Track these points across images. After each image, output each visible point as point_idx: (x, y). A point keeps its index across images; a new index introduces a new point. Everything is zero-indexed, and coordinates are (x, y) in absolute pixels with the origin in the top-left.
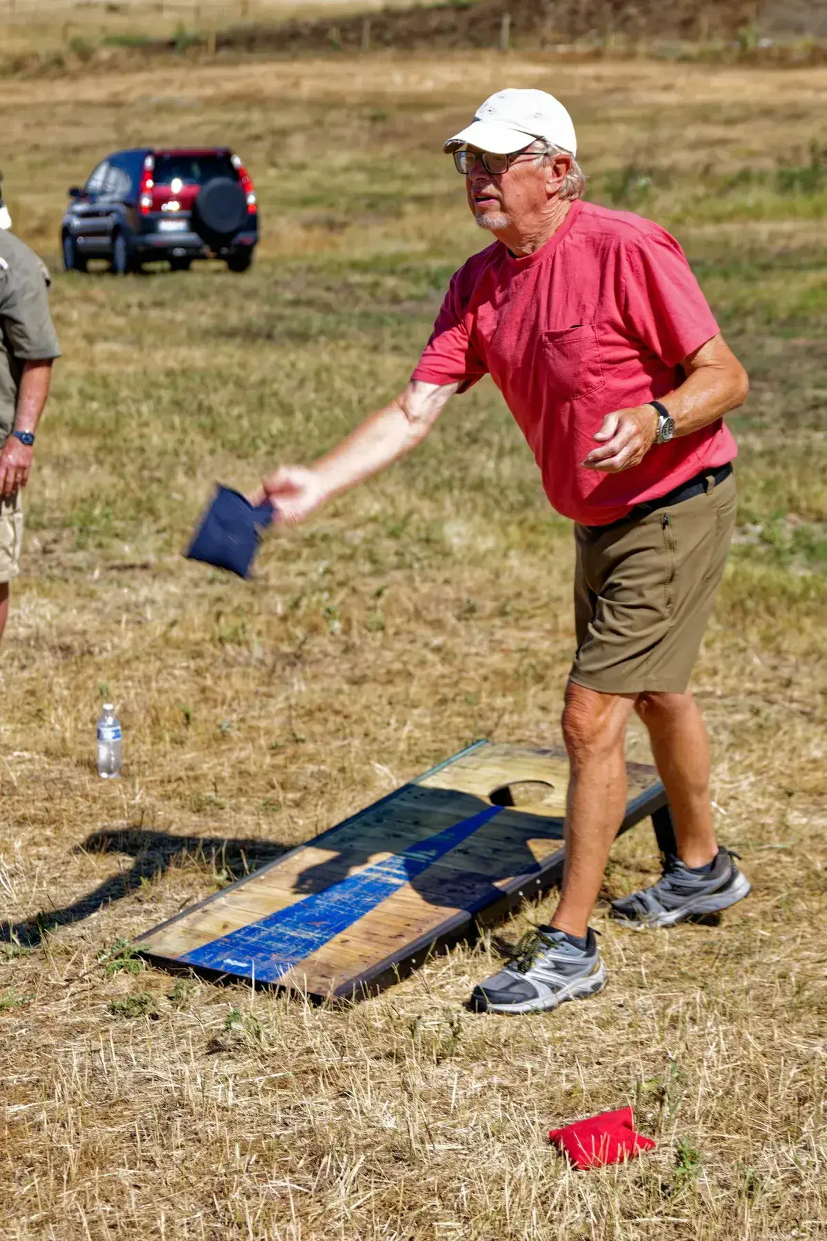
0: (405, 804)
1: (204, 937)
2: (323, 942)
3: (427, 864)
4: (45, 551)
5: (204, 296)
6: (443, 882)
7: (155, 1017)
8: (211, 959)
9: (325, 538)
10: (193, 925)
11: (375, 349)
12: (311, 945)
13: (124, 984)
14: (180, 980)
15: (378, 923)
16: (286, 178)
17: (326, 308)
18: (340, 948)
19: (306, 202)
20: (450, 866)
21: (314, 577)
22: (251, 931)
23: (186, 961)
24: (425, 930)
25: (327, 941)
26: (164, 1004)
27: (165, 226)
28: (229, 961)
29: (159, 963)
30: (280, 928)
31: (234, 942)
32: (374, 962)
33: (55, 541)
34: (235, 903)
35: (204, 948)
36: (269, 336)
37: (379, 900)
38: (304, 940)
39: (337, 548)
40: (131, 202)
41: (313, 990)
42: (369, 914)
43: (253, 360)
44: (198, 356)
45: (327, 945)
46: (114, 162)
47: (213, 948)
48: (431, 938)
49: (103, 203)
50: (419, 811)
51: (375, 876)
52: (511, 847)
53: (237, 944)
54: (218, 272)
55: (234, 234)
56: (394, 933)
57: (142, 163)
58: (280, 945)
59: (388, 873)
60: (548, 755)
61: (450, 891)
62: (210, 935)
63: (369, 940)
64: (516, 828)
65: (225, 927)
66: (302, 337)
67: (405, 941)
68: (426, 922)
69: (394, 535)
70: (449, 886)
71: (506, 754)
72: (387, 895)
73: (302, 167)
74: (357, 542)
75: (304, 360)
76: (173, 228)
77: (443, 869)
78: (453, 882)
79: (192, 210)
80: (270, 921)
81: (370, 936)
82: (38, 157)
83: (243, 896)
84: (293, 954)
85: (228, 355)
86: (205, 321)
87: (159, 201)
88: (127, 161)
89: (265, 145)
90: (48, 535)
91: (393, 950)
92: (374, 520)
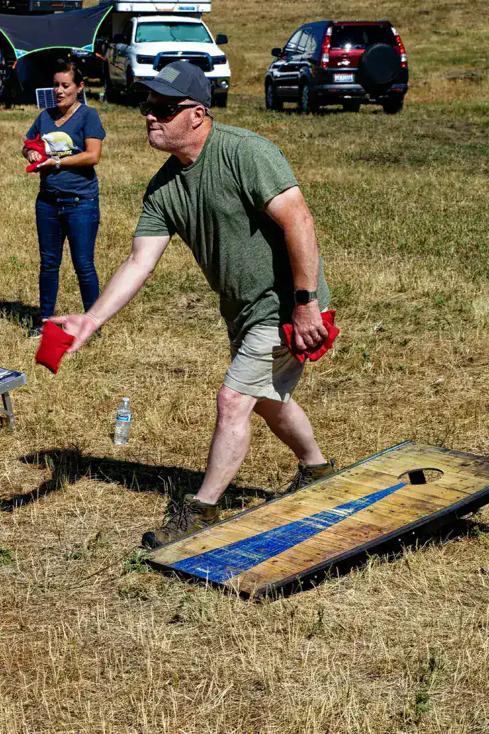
0: (345, 479)
1: (189, 553)
2: (261, 561)
3: (344, 518)
4: (189, 307)
5: (358, 130)
6: (350, 529)
7: (144, 599)
8: (187, 567)
9: (388, 306)
10: (185, 545)
11: (471, 172)
12: (253, 563)
13: (133, 579)
14: (165, 578)
15: (300, 552)
16: (445, 42)
17: (446, 141)
18: (271, 565)
19: (455, 61)
20: (358, 520)
21: (371, 332)
22: (219, 551)
23: (172, 567)
24: (327, 558)
25: (264, 560)
26: (154, 593)
27: (338, 78)
28: (199, 569)
29: (158, 567)
30: (238, 552)
31: (206, 558)
32: (289, 575)
33: (198, 300)
34: (215, 534)
35: (187, 560)
36: (396, 161)
37: (306, 538)
38: (249, 559)
39: (393, 313)
40: (316, 60)
41: (244, 589)
42: (297, 546)
43: (378, 178)
44: (339, 174)
45: (264, 563)
46: (306, 29)
47: (192, 561)
48: (330, 563)
49: (295, 60)
50: (351, 484)
51: (308, 522)
52: (402, 510)
53: (207, 559)
54: (375, 112)
55: (389, 85)
56: (308, 558)
57: (326, 31)
58: (234, 562)
59: (318, 522)
60: (447, 453)
61: (353, 535)
62: (193, 553)
63: (291, 562)
64: (409, 498)
65: (204, 548)
66: (419, 162)
67: (313, 564)
68: (330, 553)
69: (438, 306)
70: (354, 532)
71: (421, 450)
72: (311, 535)
73: (458, 34)
74: (410, 309)
75: (414, 178)
76: (344, 79)
77: (354, 521)
78: (357, 530)
79: (359, 67)
80: (231, 547)
81: (292, 560)
82: (264, 25)
83: (223, 530)
84: (240, 567)
85: (361, 174)
86: (352, 149)
87: (334, 60)
88: (315, 30)
89: (432, 17)
90: (194, 296)
91: (303, 568)
92: (427, 295)
